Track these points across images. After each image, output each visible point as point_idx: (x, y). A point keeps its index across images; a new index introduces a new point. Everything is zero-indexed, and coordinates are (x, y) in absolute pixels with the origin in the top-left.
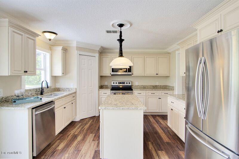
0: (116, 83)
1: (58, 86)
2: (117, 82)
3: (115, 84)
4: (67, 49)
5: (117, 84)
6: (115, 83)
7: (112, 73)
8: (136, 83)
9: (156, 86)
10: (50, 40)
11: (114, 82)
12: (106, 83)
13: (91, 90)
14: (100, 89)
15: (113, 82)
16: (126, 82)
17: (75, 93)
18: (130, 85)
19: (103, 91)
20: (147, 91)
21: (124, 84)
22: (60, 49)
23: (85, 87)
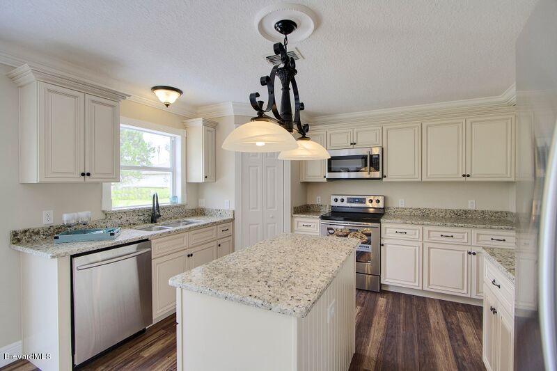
0: (343, 200)
1: (203, 204)
2: (345, 198)
3: (339, 204)
4: (217, 124)
5: (345, 204)
6: (339, 200)
7: (328, 175)
8: (399, 201)
9: (465, 212)
10: (167, 105)
11: (337, 197)
12: (318, 200)
13: (271, 216)
14: (296, 215)
15: (333, 197)
16: (368, 199)
17: (233, 220)
18: (381, 205)
19: (302, 219)
20: (427, 229)
21: (362, 203)
22: (198, 123)
23: (257, 208)
